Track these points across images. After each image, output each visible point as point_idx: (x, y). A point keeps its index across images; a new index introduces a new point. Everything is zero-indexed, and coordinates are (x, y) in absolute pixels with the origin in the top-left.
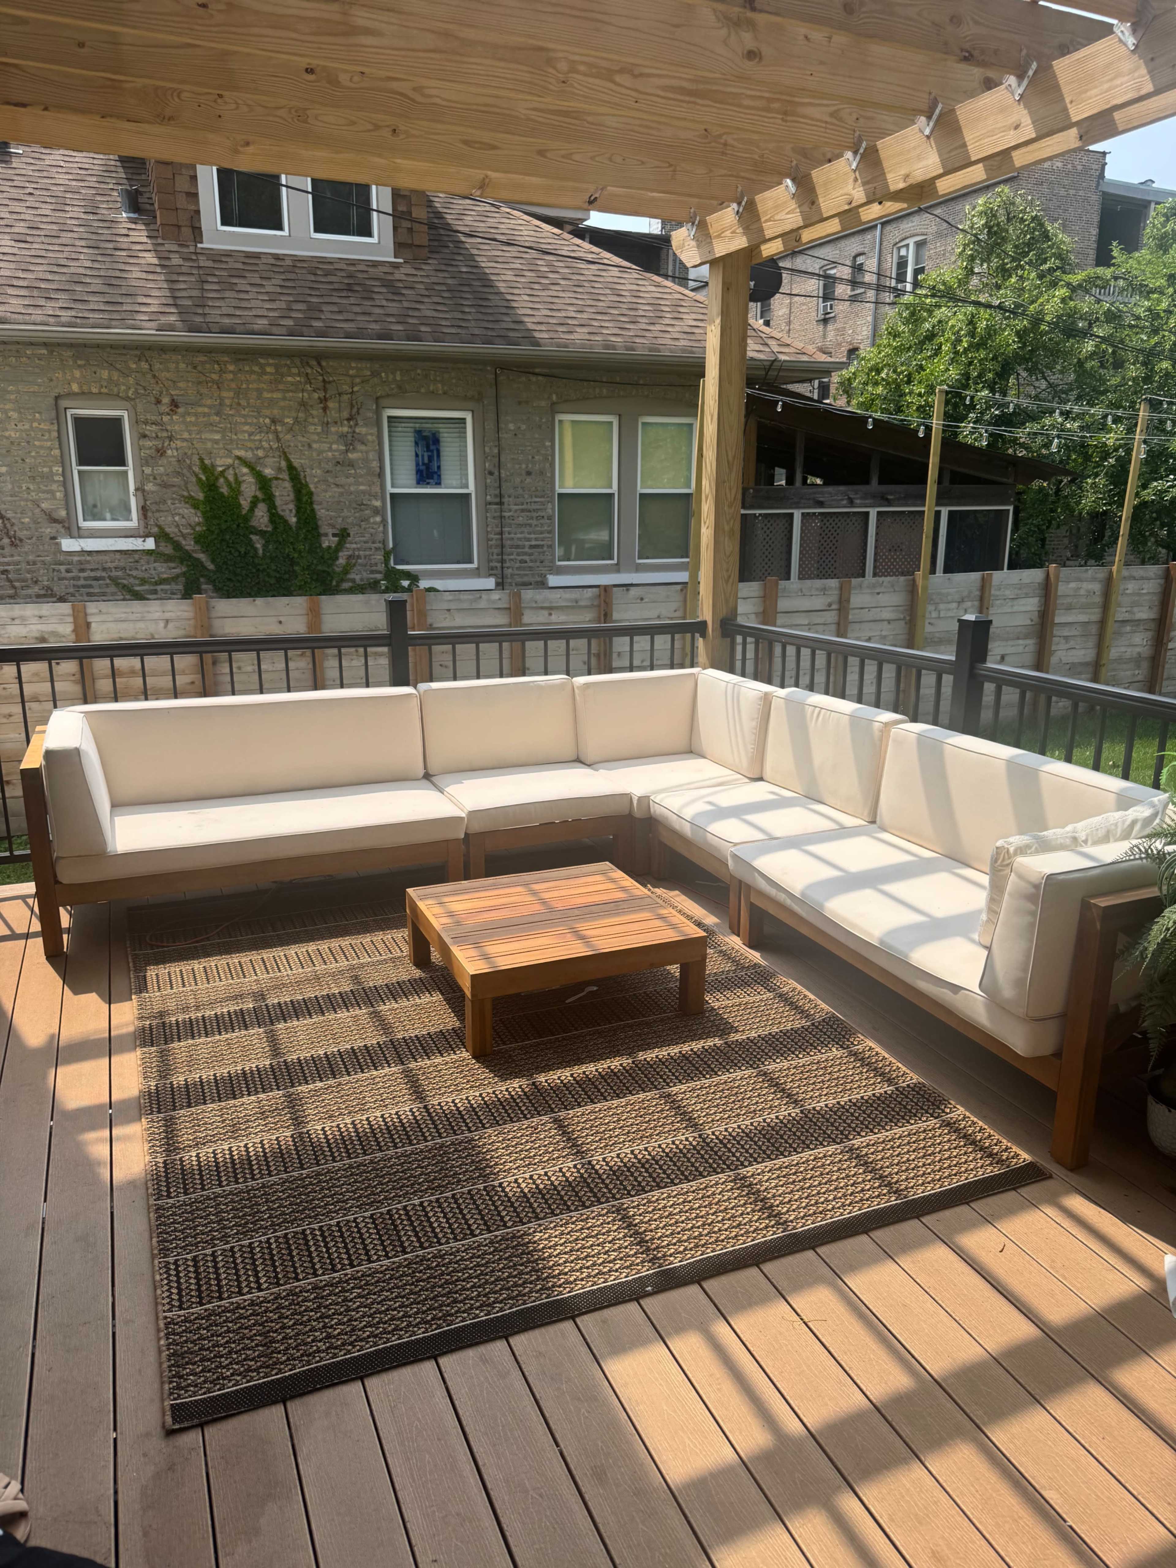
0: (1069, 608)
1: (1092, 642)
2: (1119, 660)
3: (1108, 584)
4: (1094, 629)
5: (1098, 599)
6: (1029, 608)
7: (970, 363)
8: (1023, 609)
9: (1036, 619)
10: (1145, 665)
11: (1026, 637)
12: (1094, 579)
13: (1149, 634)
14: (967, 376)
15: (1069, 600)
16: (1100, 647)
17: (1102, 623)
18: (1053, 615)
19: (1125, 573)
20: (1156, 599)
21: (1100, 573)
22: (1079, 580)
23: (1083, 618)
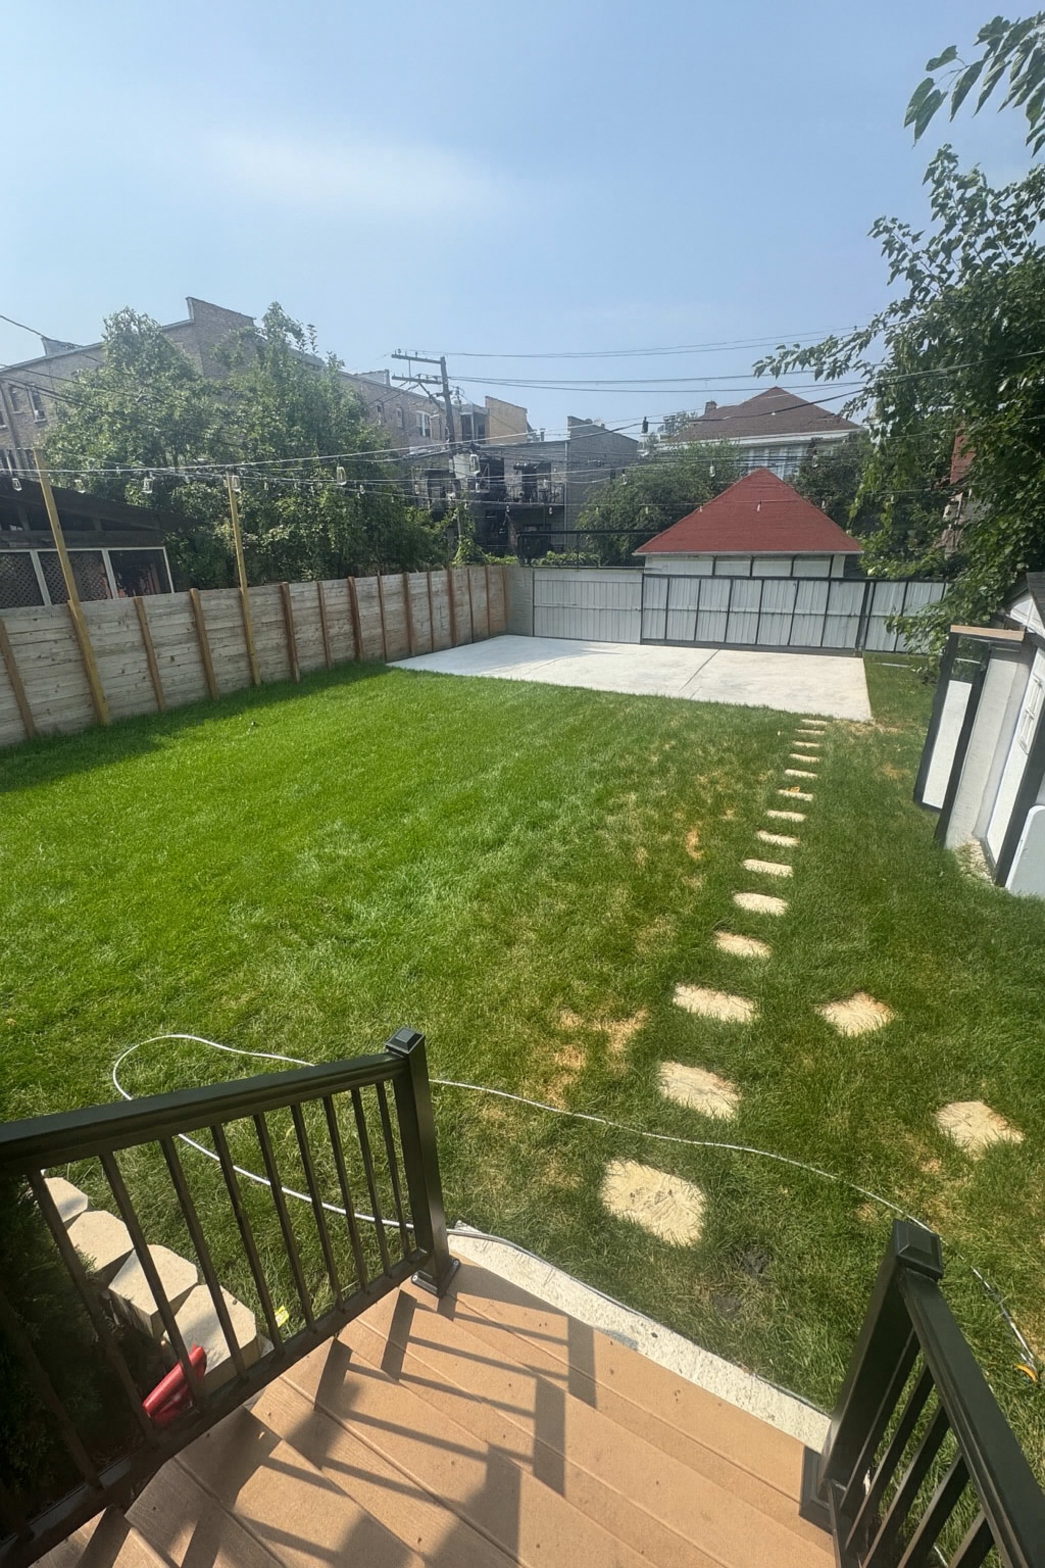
0: (215, 618)
1: (241, 639)
2: (264, 650)
3: (240, 598)
4: (239, 631)
5: (236, 610)
6: (183, 621)
7: (126, 440)
8: (177, 622)
9: (192, 629)
10: (284, 651)
11: (187, 642)
12: (229, 597)
13: (281, 630)
14: (123, 449)
15: (214, 613)
16: (247, 643)
17: (244, 626)
18: (203, 624)
19: (250, 590)
20: (279, 607)
21: (233, 592)
22: (218, 598)
23: (230, 624)
